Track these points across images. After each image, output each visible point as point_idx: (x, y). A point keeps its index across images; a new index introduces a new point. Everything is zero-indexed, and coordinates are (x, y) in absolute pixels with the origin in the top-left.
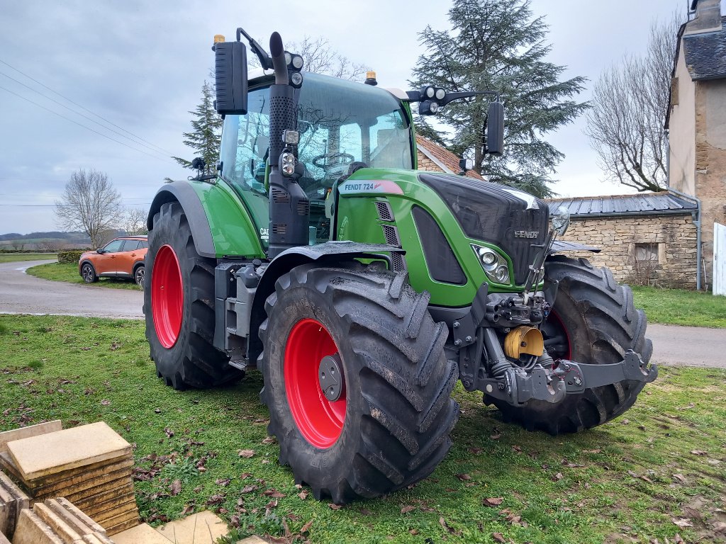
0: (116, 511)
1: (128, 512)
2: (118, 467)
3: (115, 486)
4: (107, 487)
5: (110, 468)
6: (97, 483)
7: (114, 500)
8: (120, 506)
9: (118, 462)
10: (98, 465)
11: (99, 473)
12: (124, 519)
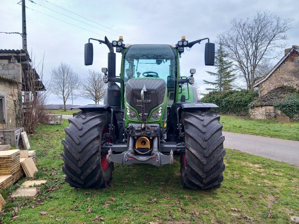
0: (6, 170)
1: (9, 171)
2: (8, 160)
3: (7, 164)
4: (5, 164)
5: (6, 160)
6: (2, 162)
7: (6, 168)
8: (7, 169)
9: (8, 159)
10: (3, 158)
11: (3, 160)
12: (8, 172)
